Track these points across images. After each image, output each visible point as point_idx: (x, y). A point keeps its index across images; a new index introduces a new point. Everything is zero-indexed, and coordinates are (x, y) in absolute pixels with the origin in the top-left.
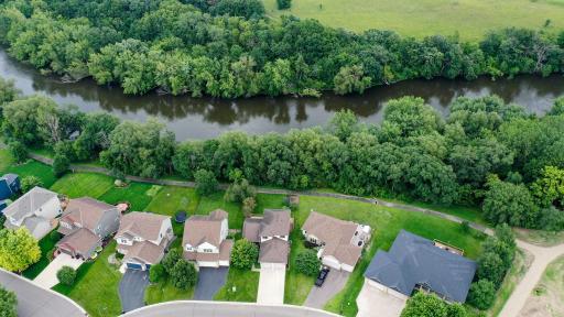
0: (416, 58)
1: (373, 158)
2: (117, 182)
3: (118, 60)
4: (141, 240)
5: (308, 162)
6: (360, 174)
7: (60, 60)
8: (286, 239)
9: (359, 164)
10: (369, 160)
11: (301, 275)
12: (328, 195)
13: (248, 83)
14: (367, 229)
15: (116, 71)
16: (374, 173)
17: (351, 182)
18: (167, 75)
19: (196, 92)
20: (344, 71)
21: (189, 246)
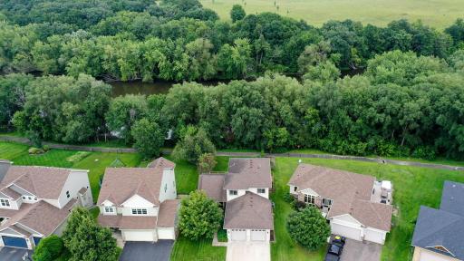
0: (384, 41)
1: (376, 98)
2: (32, 150)
3: (65, 47)
4: (33, 201)
5: (285, 109)
6: (359, 121)
7: (6, 55)
8: (266, 195)
9: (357, 108)
10: (370, 101)
11: (296, 249)
12: (314, 156)
13: (203, 65)
14: (387, 185)
15: (61, 60)
16: (381, 117)
17: (345, 135)
18: (115, 60)
19: (147, 77)
20: (309, 48)
21: (108, 204)
